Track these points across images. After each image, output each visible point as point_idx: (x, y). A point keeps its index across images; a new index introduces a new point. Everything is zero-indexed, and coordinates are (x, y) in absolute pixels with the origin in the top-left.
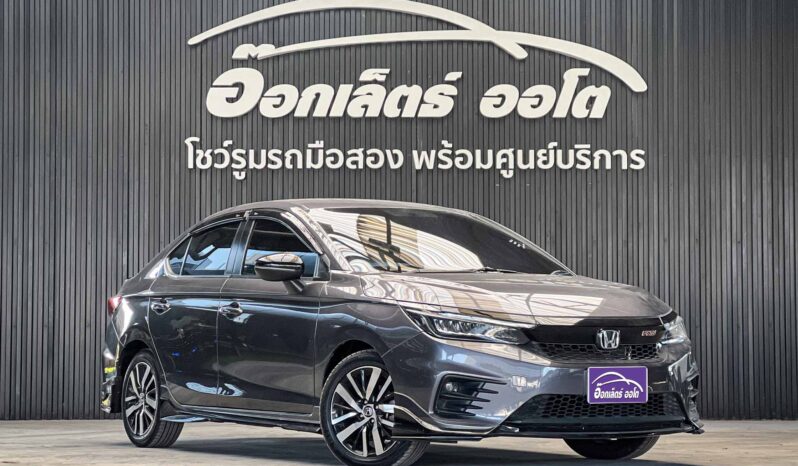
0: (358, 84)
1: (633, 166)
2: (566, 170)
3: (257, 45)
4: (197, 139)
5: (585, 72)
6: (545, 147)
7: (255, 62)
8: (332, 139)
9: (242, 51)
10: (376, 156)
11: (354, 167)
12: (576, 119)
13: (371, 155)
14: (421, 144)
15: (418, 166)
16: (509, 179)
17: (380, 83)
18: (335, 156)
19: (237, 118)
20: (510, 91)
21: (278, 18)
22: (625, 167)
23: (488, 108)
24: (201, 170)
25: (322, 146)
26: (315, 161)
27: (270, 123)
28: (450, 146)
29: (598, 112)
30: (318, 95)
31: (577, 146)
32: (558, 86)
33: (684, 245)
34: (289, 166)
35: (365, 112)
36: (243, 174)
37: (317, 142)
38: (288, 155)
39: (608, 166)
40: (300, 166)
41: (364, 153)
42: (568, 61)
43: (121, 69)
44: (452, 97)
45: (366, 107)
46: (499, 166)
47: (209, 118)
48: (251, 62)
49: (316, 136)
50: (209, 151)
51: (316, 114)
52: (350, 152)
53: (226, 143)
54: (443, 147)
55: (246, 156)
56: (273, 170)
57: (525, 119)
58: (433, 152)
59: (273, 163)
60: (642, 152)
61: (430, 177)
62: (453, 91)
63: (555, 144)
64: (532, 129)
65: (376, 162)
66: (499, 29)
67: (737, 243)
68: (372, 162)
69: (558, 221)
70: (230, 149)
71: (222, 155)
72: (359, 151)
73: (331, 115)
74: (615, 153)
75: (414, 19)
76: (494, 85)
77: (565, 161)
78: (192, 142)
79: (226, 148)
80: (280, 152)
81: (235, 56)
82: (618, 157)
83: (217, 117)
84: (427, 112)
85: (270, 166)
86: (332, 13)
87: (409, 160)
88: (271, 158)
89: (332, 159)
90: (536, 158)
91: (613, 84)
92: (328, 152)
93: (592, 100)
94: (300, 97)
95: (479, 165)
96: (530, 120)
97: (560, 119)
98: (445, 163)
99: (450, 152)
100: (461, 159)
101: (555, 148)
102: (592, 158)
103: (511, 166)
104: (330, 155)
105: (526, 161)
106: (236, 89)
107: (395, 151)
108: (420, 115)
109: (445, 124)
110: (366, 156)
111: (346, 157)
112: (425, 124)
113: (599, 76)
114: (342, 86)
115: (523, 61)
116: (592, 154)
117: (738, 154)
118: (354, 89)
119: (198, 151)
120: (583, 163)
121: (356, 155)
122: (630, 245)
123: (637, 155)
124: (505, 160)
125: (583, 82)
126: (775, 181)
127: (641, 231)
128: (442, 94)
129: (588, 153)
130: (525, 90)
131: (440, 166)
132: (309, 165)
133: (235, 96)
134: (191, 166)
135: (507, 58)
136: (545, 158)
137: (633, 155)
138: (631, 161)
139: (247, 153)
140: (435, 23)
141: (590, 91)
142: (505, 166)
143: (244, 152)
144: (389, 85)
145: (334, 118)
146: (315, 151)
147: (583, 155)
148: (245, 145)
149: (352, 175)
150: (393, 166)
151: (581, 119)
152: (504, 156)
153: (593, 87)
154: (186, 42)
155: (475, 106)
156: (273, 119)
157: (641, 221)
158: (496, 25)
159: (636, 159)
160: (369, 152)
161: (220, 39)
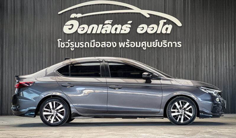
0: (104, 24)
1: (178, 46)
2: (160, 47)
3: (77, 14)
4: (61, 40)
5: (165, 21)
6: (155, 41)
7: (76, 19)
8: (97, 39)
9: (73, 16)
10: (109, 44)
11: (103, 47)
12: (163, 34)
13: (108, 44)
14: (121, 40)
15: (120, 46)
16: (145, 50)
17: (110, 24)
18: (98, 44)
19: (71, 34)
20: (145, 26)
21: (82, 6)
22: (176, 46)
23: (139, 31)
24: (62, 48)
25: (94, 41)
26: (93, 45)
27: (80, 35)
28: (129, 41)
29: (169, 32)
30: (93, 27)
31: (163, 41)
32: (158, 25)
33: (192, 67)
34: (86, 47)
35: (106, 32)
36: (73, 49)
37: (93, 40)
38: (85, 44)
39: (172, 46)
40: (89, 47)
41: (106, 43)
42: (161, 18)
43: (40, 20)
44: (130, 28)
45: (106, 31)
46: (142, 46)
47: (64, 34)
48: (75, 19)
49: (93, 39)
50: (64, 43)
51: (93, 33)
52: (102, 43)
53: (69, 41)
54: (127, 41)
55: (74, 44)
56: (81, 48)
57: (149, 34)
58: (124, 43)
59: (81, 46)
60: (181, 42)
61: (124, 49)
62: (130, 26)
63: (157, 40)
64: (151, 36)
65: (109, 45)
66: (142, 9)
67: (206, 67)
68: (108, 45)
69: (158, 61)
70: (70, 42)
71: (68, 44)
72: (105, 43)
73: (97, 33)
74: (173, 43)
75: (119, 7)
76: (141, 24)
77: (160, 45)
78: (59, 40)
79: (69, 42)
80: (83, 43)
81: (71, 17)
82: (174, 44)
83: (66, 34)
84: (123, 32)
85: (81, 47)
86: (97, 5)
87: (118, 45)
88: (81, 45)
89: (97, 45)
90: (152, 44)
91: (173, 24)
92: (96, 43)
93: (167, 28)
94: (88, 28)
95: (137, 46)
96: (151, 34)
97: (159, 34)
98: (127, 46)
99: (129, 43)
100: (132, 44)
101: (157, 41)
102: (167, 44)
103: (146, 46)
104: (97, 44)
105: (149, 45)
106: (71, 26)
107: (114, 42)
108: (121, 33)
109: (128, 35)
110: (106, 44)
111: (101, 44)
112: (122, 35)
113: (169, 22)
114: (100, 25)
115: (149, 18)
116: (167, 43)
117: (206, 43)
118: (103, 26)
119: (61, 43)
120: (165, 45)
121: (104, 44)
122: (178, 67)
123: (179, 43)
124: (144, 45)
125: (165, 24)
126: (216, 50)
127: (180, 64)
128: (127, 27)
129: (166, 43)
130: (149, 26)
131: (126, 46)
132: (91, 46)
133: (71, 28)
134: (59, 47)
135: (144, 17)
136: (155, 44)
137: (178, 43)
138: (178, 45)
139: (74, 43)
140: (125, 8)
141: (167, 26)
142: (144, 46)
143: (73, 43)
144: (113, 25)
145: (98, 34)
146: (93, 43)
147: (165, 43)
148: (74, 41)
149: (103, 49)
150: (114, 46)
151: (164, 34)
152: (144, 44)
153: (167, 25)
154: (58, 13)
155: (136, 30)
156: (81, 34)
157: (180, 61)
158: (141, 8)
159: (179, 44)
160: (107, 43)
161: (67, 12)
